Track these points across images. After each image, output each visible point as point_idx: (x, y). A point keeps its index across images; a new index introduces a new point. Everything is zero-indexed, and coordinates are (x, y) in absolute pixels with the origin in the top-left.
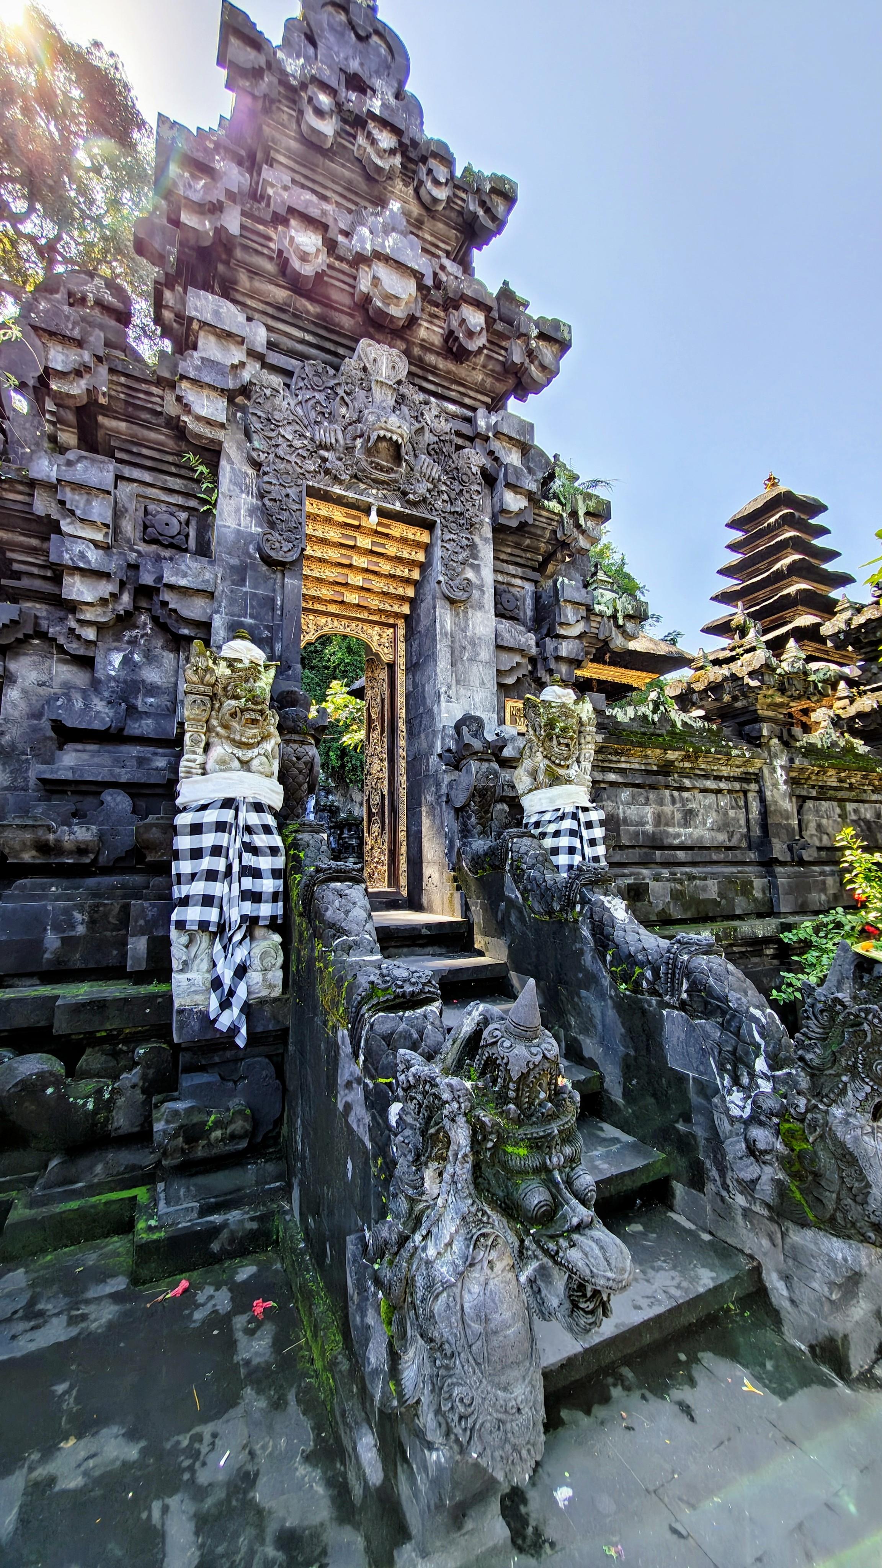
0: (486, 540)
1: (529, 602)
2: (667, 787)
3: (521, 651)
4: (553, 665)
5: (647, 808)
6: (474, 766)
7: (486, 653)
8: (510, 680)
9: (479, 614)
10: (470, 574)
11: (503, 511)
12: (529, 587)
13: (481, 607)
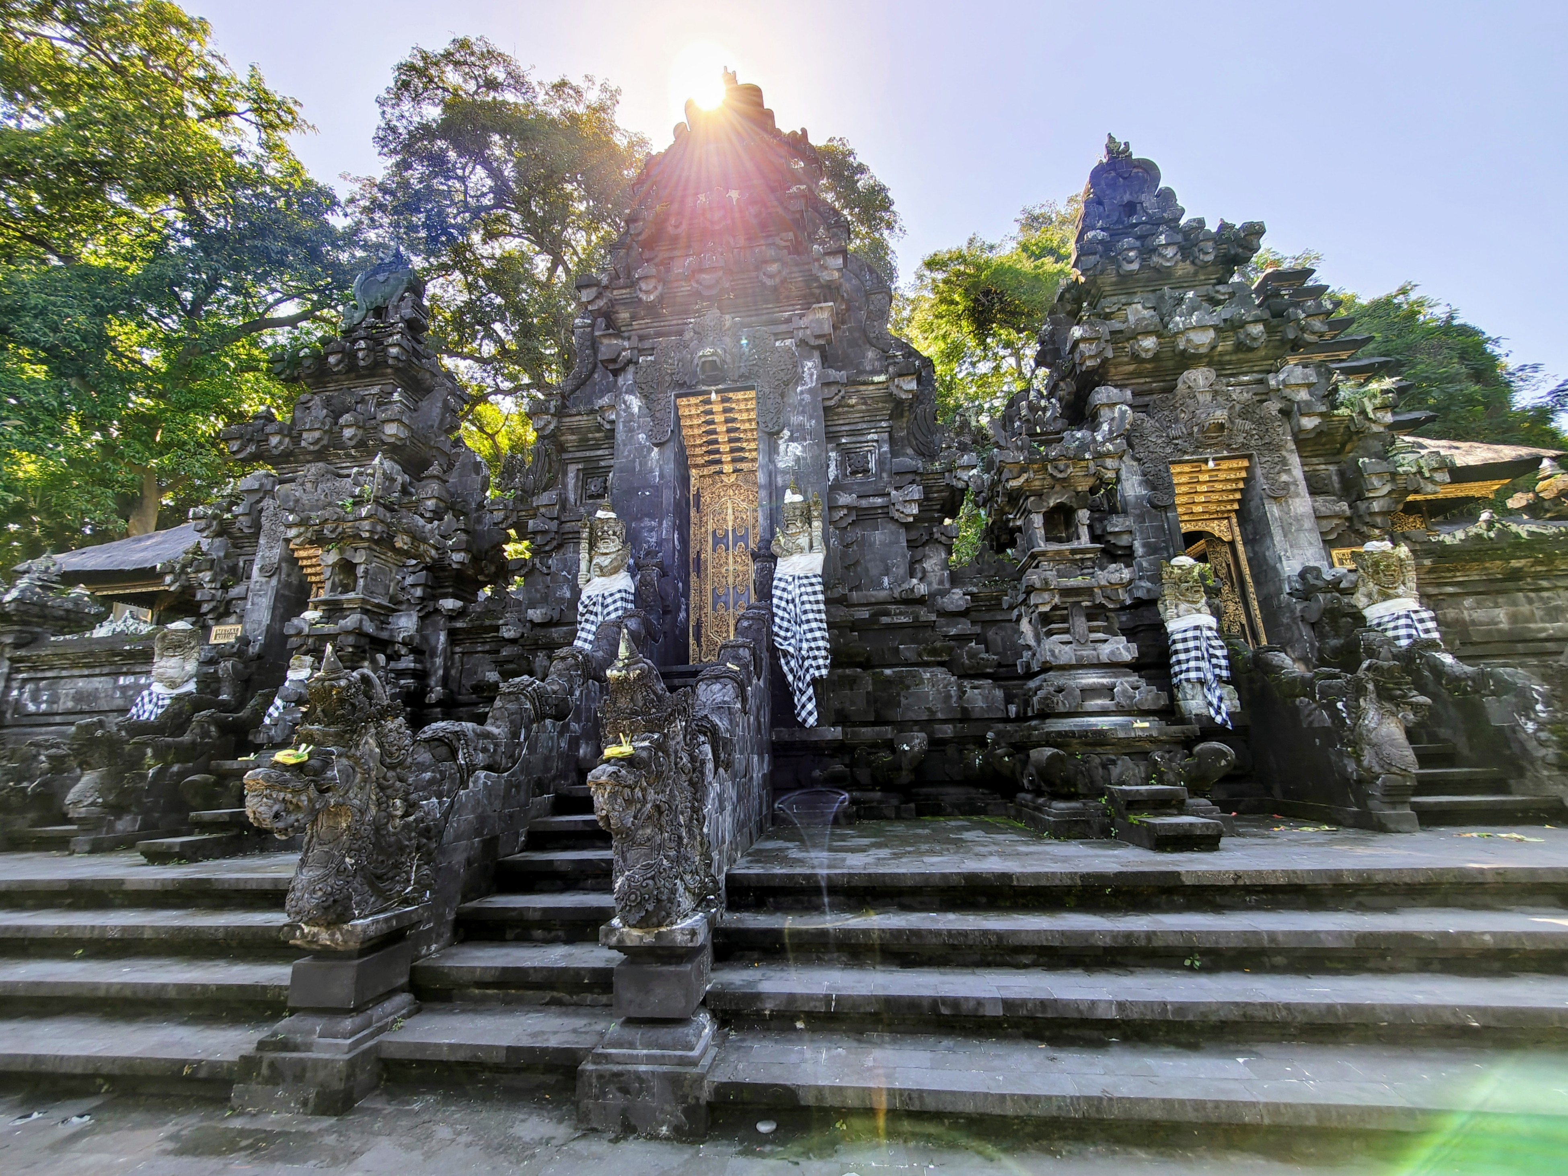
0: (1292, 451)
1: (1335, 478)
2: (1520, 590)
3: (1336, 516)
4: (1368, 519)
5: (1497, 611)
6: (1321, 597)
7: (1308, 523)
8: (1333, 536)
9: (1297, 500)
10: (1284, 477)
11: (1301, 430)
12: (1332, 468)
13: (1298, 495)
